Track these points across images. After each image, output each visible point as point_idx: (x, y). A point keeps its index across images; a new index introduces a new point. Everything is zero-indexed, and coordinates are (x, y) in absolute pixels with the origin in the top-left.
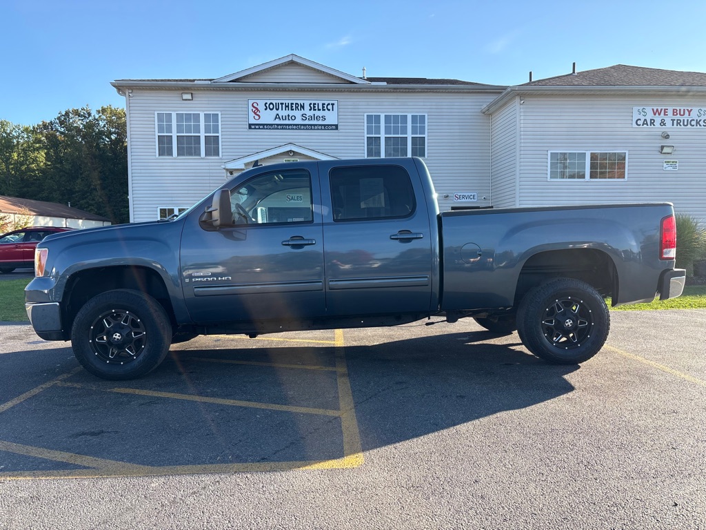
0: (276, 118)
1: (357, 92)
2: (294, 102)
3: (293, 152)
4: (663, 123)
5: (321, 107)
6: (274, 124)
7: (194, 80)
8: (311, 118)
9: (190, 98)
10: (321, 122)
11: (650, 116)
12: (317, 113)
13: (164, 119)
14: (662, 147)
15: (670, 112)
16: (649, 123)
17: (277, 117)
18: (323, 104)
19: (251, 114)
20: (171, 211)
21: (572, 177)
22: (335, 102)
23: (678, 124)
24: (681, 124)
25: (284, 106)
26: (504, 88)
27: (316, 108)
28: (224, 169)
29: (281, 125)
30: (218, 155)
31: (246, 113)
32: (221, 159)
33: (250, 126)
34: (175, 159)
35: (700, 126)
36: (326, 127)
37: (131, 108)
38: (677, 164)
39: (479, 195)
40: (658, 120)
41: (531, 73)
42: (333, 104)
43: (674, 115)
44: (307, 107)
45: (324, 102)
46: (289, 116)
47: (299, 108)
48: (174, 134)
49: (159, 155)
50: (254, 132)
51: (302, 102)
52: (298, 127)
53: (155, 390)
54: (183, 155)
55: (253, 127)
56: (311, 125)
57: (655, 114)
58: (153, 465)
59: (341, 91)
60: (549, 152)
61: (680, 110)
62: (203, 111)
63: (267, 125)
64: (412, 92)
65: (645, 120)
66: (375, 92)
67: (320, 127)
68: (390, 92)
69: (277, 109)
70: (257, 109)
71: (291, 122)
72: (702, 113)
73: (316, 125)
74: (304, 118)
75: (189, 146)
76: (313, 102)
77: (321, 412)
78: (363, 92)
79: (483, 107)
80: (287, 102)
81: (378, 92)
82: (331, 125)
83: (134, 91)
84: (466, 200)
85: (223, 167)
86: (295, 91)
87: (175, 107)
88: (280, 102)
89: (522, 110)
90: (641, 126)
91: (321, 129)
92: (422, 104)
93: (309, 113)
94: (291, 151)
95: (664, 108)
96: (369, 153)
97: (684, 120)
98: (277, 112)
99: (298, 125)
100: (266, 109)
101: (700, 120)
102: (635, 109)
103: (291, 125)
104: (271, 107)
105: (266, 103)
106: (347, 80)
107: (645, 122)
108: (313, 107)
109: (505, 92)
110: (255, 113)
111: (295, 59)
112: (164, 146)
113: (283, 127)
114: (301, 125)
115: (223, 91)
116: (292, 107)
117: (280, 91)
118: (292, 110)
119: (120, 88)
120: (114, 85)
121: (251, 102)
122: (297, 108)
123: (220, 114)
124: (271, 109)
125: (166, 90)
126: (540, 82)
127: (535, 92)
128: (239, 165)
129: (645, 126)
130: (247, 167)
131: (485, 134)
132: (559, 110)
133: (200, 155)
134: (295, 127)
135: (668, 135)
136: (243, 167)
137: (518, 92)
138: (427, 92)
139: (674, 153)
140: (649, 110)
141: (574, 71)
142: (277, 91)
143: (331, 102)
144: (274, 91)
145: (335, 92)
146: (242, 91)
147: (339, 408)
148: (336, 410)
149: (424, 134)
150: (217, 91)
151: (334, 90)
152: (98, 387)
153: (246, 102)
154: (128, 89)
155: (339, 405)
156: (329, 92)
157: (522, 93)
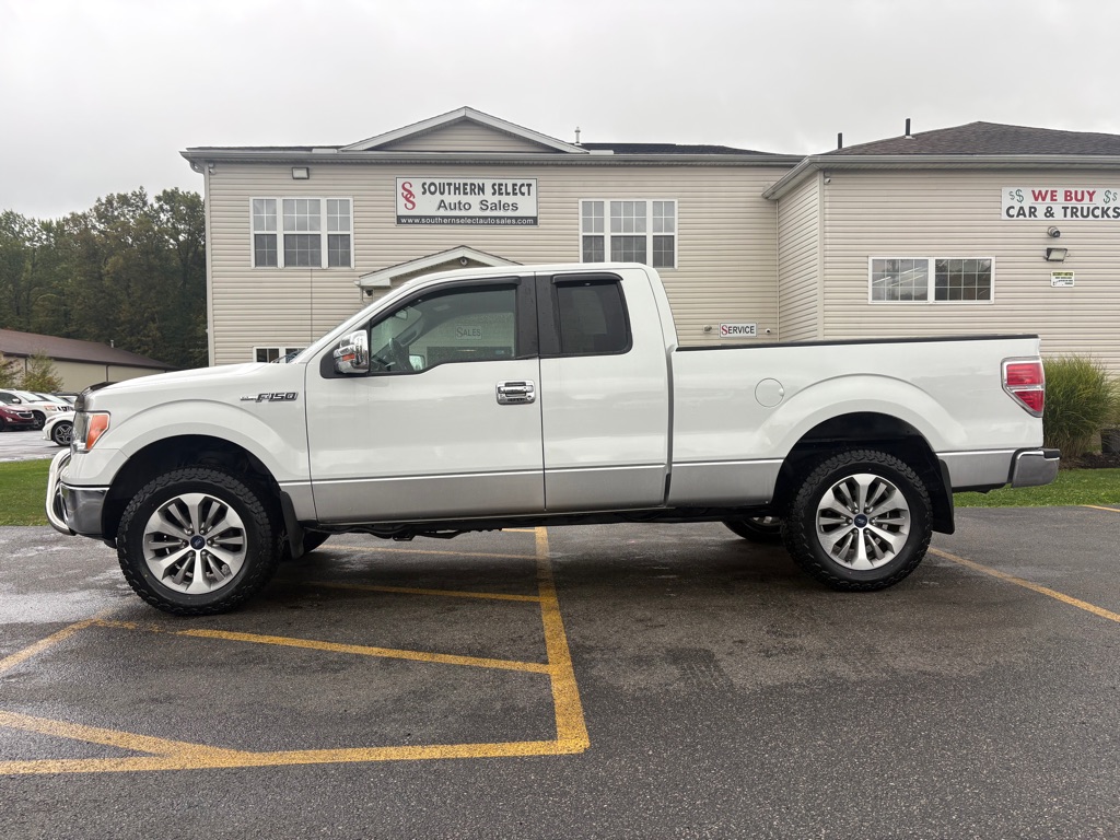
0: (440, 207)
1: (567, 165)
2: (469, 181)
3: (467, 259)
4: (1049, 213)
5: (510, 190)
6: (438, 217)
7: (310, 149)
8: (495, 207)
9: (305, 175)
10: (510, 213)
11: (1028, 202)
12: (505, 199)
13: (264, 209)
14: (1049, 251)
15: (1060, 196)
16: (1027, 213)
17: (442, 205)
19: (401, 201)
20: (274, 353)
21: (907, 297)
22: (533, 182)
23: (1072, 213)
24: (1079, 214)
25: (452, 188)
26: (799, 159)
27: (504, 191)
28: (359, 286)
29: (447, 217)
30: (349, 265)
31: (393, 198)
32: (354, 271)
33: (399, 219)
34: (281, 270)
35: (1108, 216)
36: (519, 221)
37: (212, 192)
38: (1073, 278)
39: (760, 326)
40: (1041, 208)
41: (840, 136)
42: (529, 185)
43: (1066, 200)
44: (489, 190)
45: (515, 182)
46: (460, 203)
47: (476, 190)
48: (280, 232)
49: (256, 265)
50: (405, 229)
51: (480, 182)
52: (474, 221)
53: (252, 633)
54: (294, 264)
55: (404, 220)
56: (495, 218)
57: (1036, 199)
58: (253, 751)
59: (542, 165)
60: (870, 259)
61: (1076, 192)
62: (326, 196)
63: (426, 217)
64: (658, 166)
65: (1021, 208)
66: (596, 166)
67: (509, 221)
68: (615, 166)
69: (442, 193)
70: (410, 192)
71: (463, 213)
72: (1111, 196)
73: (504, 217)
74: (484, 207)
75: (302, 251)
76: (497, 182)
77: (518, 666)
78: (576, 165)
79: (765, 189)
80: (457, 181)
81: (600, 166)
82: (527, 218)
83: (217, 165)
84: (739, 335)
85: (357, 283)
86: (470, 164)
87: (281, 189)
88: (446, 181)
89: (827, 193)
90: (1015, 218)
91: (511, 224)
92: (669, 183)
93: (492, 199)
94: (463, 258)
95: (1050, 189)
97: (1082, 208)
98: (442, 197)
99: (475, 217)
100: (424, 193)
101: (1108, 208)
102: (1006, 191)
103: (464, 217)
104: (433, 188)
105: (424, 184)
106: (552, 148)
107: (1021, 212)
108: (498, 190)
109: (799, 166)
110: (407, 199)
111: (471, 115)
112: (264, 251)
113: (452, 221)
114: (479, 217)
115: (357, 164)
116: (465, 189)
117: (445, 164)
118: (465, 193)
119: (196, 160)
120: (184, 155)
121: (400, 182)
122: (472, 190)
123: (351, 199)
124: (433, 193)
125: (267, 163)
126: (855, 150)
127: (848, 166)
128: (382, 280)
129: (1021, 217)
130: (395, 284)
131: (769, 231)
132: (885, 193)
133: (320, 264)
134: (469, 221)
135: (1058, 232)
136: (388, 283)
137: (820, 166)
138: (677, 166)
139: (1067, 259)
140: (1027, 193)
141: (908, 133)
142: (441, 164)
143: (526, 182)
144: (436, 164)
145: (532, 165)
146: (386, 164)
147: (547, 660)
148: (540, 663)
149: (673, 231)
150: (347, 164)
151: (531, 163)
152: (163, 627)
153: (393, 182)
154: (209, 162)
155: (547, 655)
156: (523, 165)
157: (827, 166)
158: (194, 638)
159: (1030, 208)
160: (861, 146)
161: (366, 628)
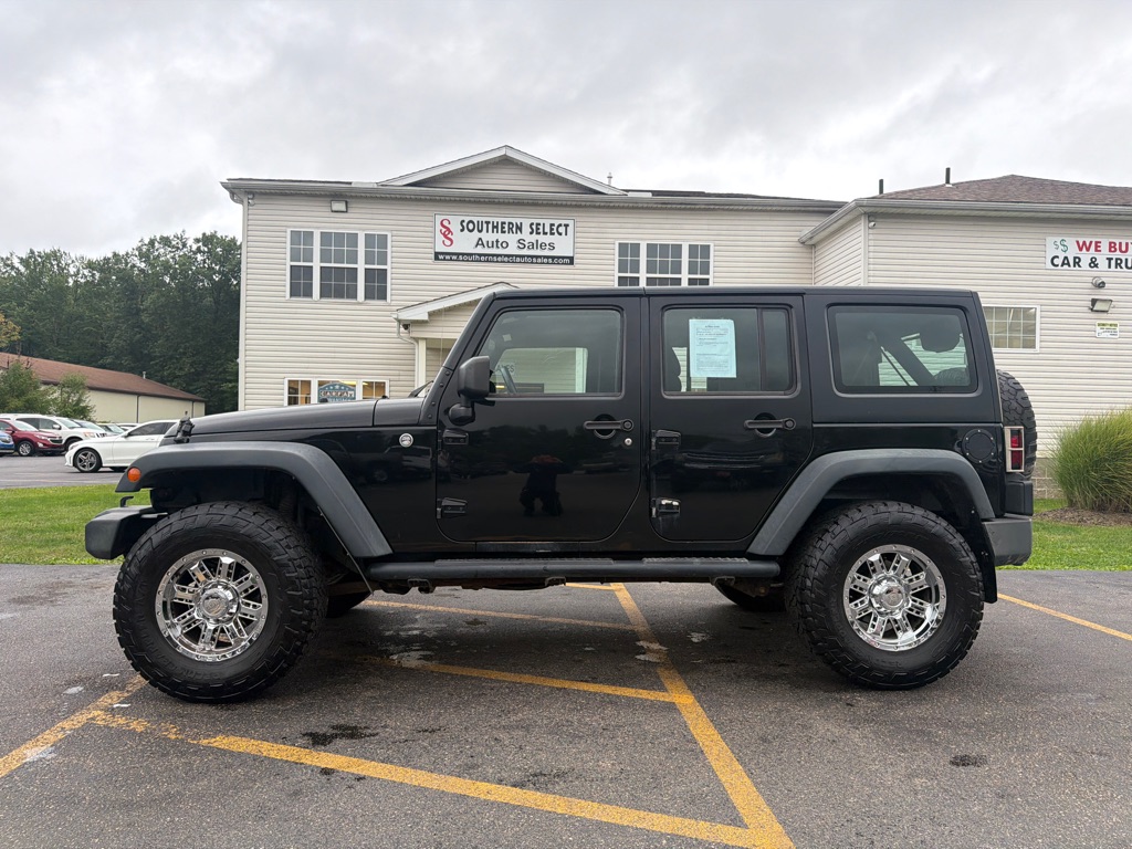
0: (478, 244)
1: (604, 207)
2: (507, 220)
4: (1093, 263)
5: (547, 230)
6: (475, 254)
7: (350, 183)
8: (532, 246)
9: (344, 209)
10: (547, 253)
11: (1072, 252)
12: (542, 238)
13: (301, 239)
14: (1094, 302)
15: (1104, 246)
16: (1072, 263)
17: (480, 242)
18: (552, 225)
19: (439, 237)
20: (309, 383)
22: (571, 223)
23: (1117, 264)
24: (1123, 265)
25: (490, 226)
26: (839, 205)
27: (541, 230)
28: (396, 320)
29: (485, 255)
30: (385, 298)
31: (432, 235)
32: (389, 305)
33: (437, 256)
36: (555, 260)
37: (250, 222)
38: (1118, 329)
40: (1085, 262)
41: (881, 182)
42: (566, 226)
43: (1110, 251)
44: (526, 229)
45: (552, 222)
46: (497, 241)
47: (514, 229)
48: (317, 265)
49: (291, 295)
50: (442, 265)
51: (518, 221)
52: (511, 259)
54: (330, 297)
55: (441, 257)
56: (532, 257)
57: (1081, 249)
59: (580, 206)
61: (1120, 244)
62: (364, 230)
63: (463, 254)
64: (690, 209)
65: (1066, 258)
66: (633, 208)
67: (545, 260)
68: (656, 209)
69: (480, 231)
70: (448, 229)
71: (500, 251)
73: (540, 257)
74: (521, 246)
75: (338, 285)
76: (535, 221)
77: (702, 829)
78: (614, 207)
79: (803, 234)
80: (495, 220)
81: (637, 208)
82: (563, 258)
83: (256, 196)
85: (395, 316)
86: (509, 204)
87: (319, 221)
88: (485, 219)
89: (871, 237)
90: (1059, 267)
91: (548, 263)
92: (706, 227)
93: (530, 238)
95: (1094, 240)
97: (1126, 260)
98: (480, 235)
99: (512, 256)
100: (462, 230)
102: (1050, 240)
103: (501, 255)
104: (471, 226)
105: (463, 221)
106: (591, 189)
107: (1066, 262)
108: (536, 229)
109: (840, 211)
110: (446, 236)
111: (511, 154)
112: (300, 284)
113: (489, 258)
114: (516, 256)
115: (396, 199)
116: (503, 228)
117: (485, 203)
118: (503, 232)
119: (236, 191)
120: (225, 186)
121: (439, 219)
122: (510, 229)
123: (389, 235)
124: (471, 231)
125: (306, 195)
126: (899, 195)
127: (893, 210)
128: (421, 314)
129: (1066, 267)
130: (433, 318)
132: (930, 238)
133: (356, 297)
134: (506, 259)
135: (1103, 283)
136: (426, 318)
137: (866, 209)
138: (714, 209)
139: (1111, 310)
140: (1071, 243)
141: (948, 182)
142: (479, 202)
143: (563, 222)
144: (475, 202)
145: (571, 206)
146: (425, 200)
147: (741, 821)
148: (736, 825)
149: (708, 273)
150: (386, 198)
151: (569, 203)
152: (182, 731)
153: (432, 219)
154: (249, 193)
155: (735, 808)
156: (561, 205)
157: (872, 210)
158: (224, 752)
159: (1075, 258)
161: (459, 742)
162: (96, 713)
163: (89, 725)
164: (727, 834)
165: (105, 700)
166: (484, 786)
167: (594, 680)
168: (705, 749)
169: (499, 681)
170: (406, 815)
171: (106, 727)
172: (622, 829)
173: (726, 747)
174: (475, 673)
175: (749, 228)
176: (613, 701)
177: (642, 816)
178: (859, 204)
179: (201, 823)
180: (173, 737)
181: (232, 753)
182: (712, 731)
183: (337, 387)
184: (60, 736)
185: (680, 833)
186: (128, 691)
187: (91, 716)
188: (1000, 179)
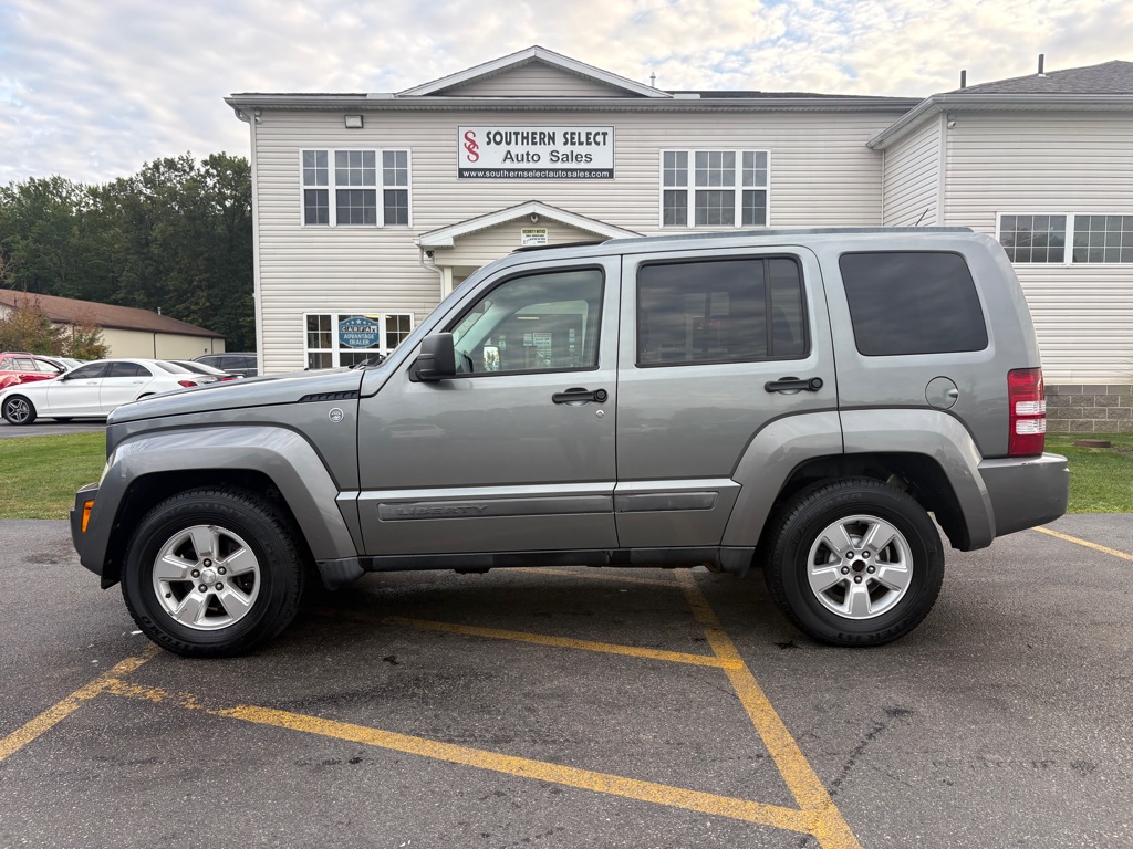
0: (506, 158)
1: (647, 112)
2: (538, 130)
3: (538, 215)
5: (583, 139)
6: (503, 170)
7: (365, 95)
8: (566, 158)
9: (359, 124)
10: (583, 165)
12: (577, 149)
13: (314, 161)
17: (508, 156)
18: (588, 134)
19: (464, 152)
20: (326, 320)
21: (1039, 258)
22: (609, 131)
25: (520, 137)
26: (914, 102)
27: (576, 140)
28: (419, 246)
29: (514, 170)
30: (404, 220)
31: (455, 149)
32: (411, 230)
33: (461, 171)
36: (593, 174)
37: (259, 142)
41: (964, 74)
42: (605, 134)
44: (560, 139)
45: (589, 130)
46: (528, 154)
47: (546, 140)
48: (332, 188)
49: (310, 219)
50: (468, 183)
51: (551, 130)
52: (543, 174)
53: (327, 717)
54: (346, 222)
55: (466, 174)
56: (567, 170)
59: (620, 111)
60: (999, 215)
62: (381, 147)
63: (490, 170)
64: (744, 112)
66: (679, 112)
67: (582, 174)
68: (706, 112)
69: (508, 143)
70: (473, 142)
71: (531, 165)
73: (576, 170)
74: (555, 159)
75: (356, 209)
76: (570, 130)
77: (752, 811)
78: (658, 112)
79: (872, 137)
80: (525, 130)
81: (684, 112)
82: (602, 170)
83: (264, 113)
85: (417, 242)
86: (534, 111)
87: (333, 139)
88: (513, 130)
89: (950, 139)
91: (584, 177)
92: (762, 132)
93: (564, 150)
94: (534, 215)
96: (669, 219)
98: (509, 148)
99: (545, 170)
100: (489, 143)
103: (532, 170)
104: (498, 138)
105: (489, 133)
106: (631, 92)
108: (570, 139)
109: (915, 110)
110: (470, 151)
111: (541, 55)
112: (315, 211)
113: (519, 174)
114: (549, 170)
115: (415, 111)
116: (533, 138)
117: (512, 111)
118: (534, 144)
119: (239, 107)
120: (229, 102)
121: (463, 131)
122: (542, 140)
123: (409, 151)
124: (498, 144)
125: (318, 110)
126: (981, 88)
127: (976, 107)
128: (445, 239)
130: (458, 243)
131: (873, 186)
132: (1019, 138)
133: (375, 223)
134: (538, 174)
136: (450, 242)
137: (944, 107)
138: (771, 112)
141: (1041, 71)
142: (507, 111)
143: (601, 130)
144: (502, 111)
145: (610, 111)
146: (448, 111)
147: (793, 800)
148: (785, 806)
149: (765, 185)
150: (405, 111)
151: (607, 108)
152: (200, 701)
153: (455, 132)
154: (255, 109)
155: (786, 786)
156: (599, 111)
157: (953, 106)
158: (244, 723)
160: (990, 85)
161: (489, 713)
162: (111, 681)
163: (104, 695)
164: (779, 817)
165: (122, 667)
166: (515, 761)
167: (635, 644)
168: (755, 721)
169: (532, 644)
170: (433, 792)
171: (122, 697)
172: (663, 809)
173: (777, 718)
174: (509, 635)
175: (809, 132)
176: (656, 666)
177: (685, 794)
178: (937, 100)
179: (219, 802)
180: (192, 707)
181: (252, 724)
182: (763, 700)
183: (359, 322)
184: (75, 707)
185: (725, 814)
186: (144, 658)
187: (106, 684)
188: (1101, 66)
